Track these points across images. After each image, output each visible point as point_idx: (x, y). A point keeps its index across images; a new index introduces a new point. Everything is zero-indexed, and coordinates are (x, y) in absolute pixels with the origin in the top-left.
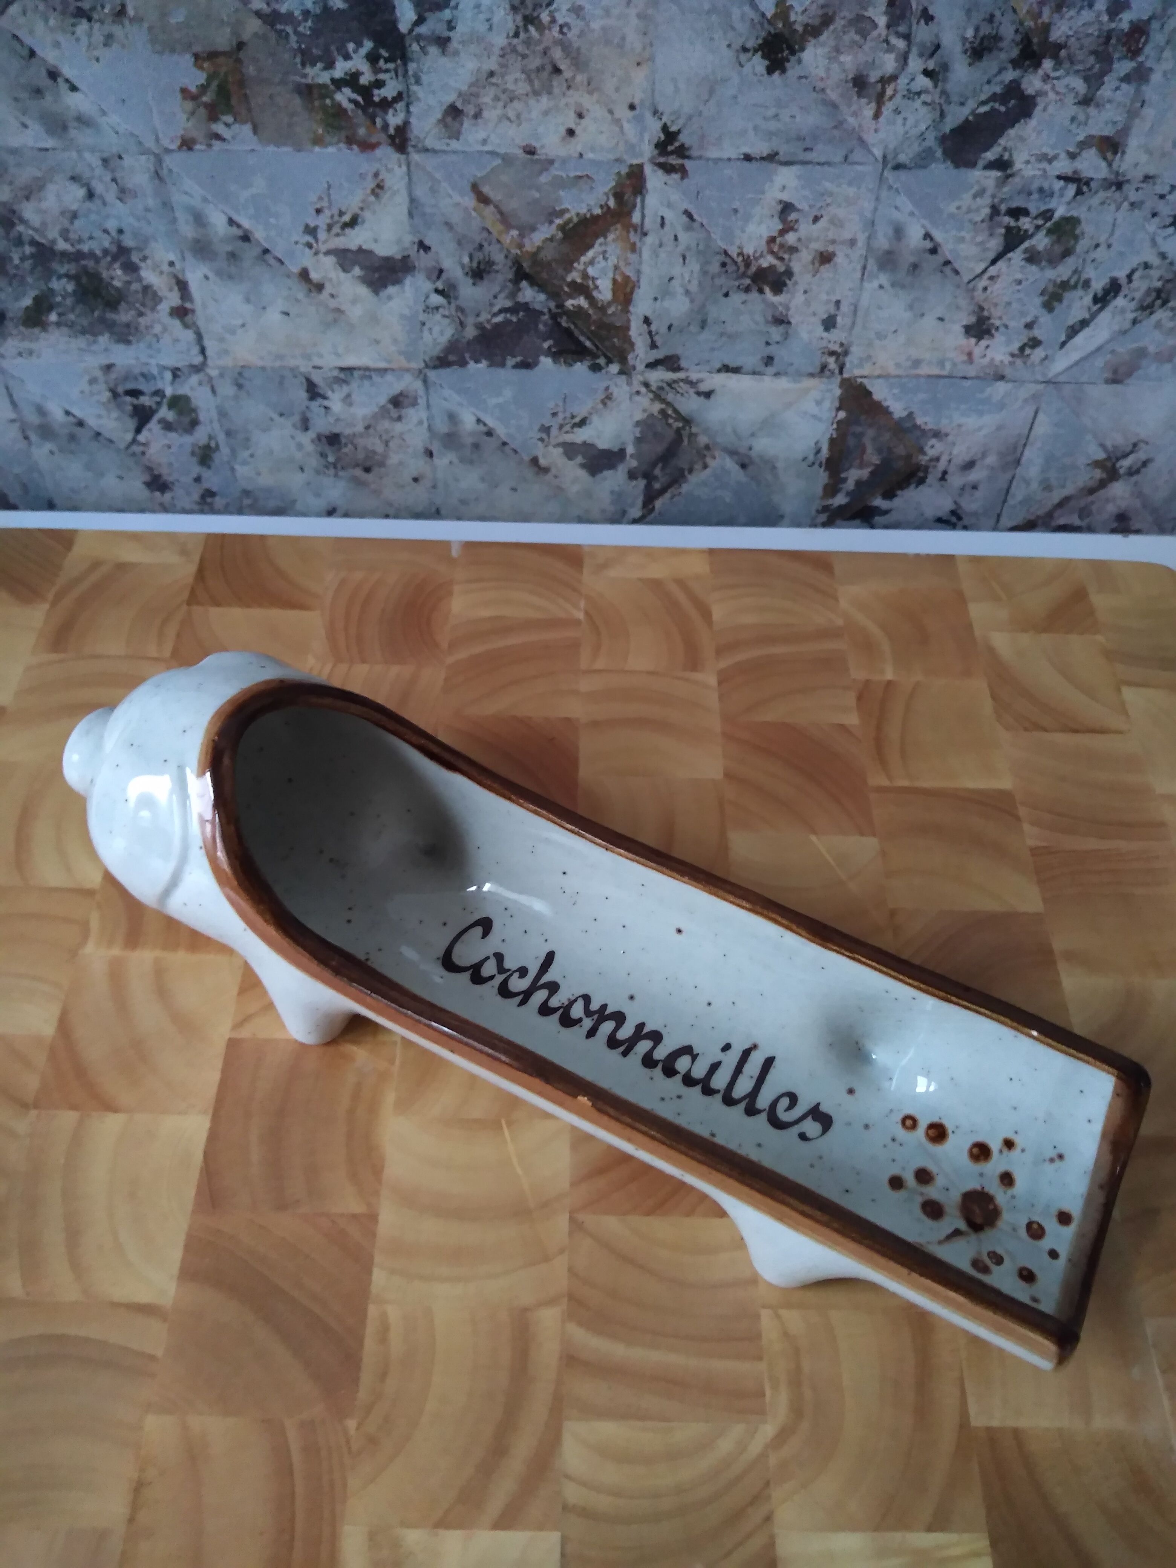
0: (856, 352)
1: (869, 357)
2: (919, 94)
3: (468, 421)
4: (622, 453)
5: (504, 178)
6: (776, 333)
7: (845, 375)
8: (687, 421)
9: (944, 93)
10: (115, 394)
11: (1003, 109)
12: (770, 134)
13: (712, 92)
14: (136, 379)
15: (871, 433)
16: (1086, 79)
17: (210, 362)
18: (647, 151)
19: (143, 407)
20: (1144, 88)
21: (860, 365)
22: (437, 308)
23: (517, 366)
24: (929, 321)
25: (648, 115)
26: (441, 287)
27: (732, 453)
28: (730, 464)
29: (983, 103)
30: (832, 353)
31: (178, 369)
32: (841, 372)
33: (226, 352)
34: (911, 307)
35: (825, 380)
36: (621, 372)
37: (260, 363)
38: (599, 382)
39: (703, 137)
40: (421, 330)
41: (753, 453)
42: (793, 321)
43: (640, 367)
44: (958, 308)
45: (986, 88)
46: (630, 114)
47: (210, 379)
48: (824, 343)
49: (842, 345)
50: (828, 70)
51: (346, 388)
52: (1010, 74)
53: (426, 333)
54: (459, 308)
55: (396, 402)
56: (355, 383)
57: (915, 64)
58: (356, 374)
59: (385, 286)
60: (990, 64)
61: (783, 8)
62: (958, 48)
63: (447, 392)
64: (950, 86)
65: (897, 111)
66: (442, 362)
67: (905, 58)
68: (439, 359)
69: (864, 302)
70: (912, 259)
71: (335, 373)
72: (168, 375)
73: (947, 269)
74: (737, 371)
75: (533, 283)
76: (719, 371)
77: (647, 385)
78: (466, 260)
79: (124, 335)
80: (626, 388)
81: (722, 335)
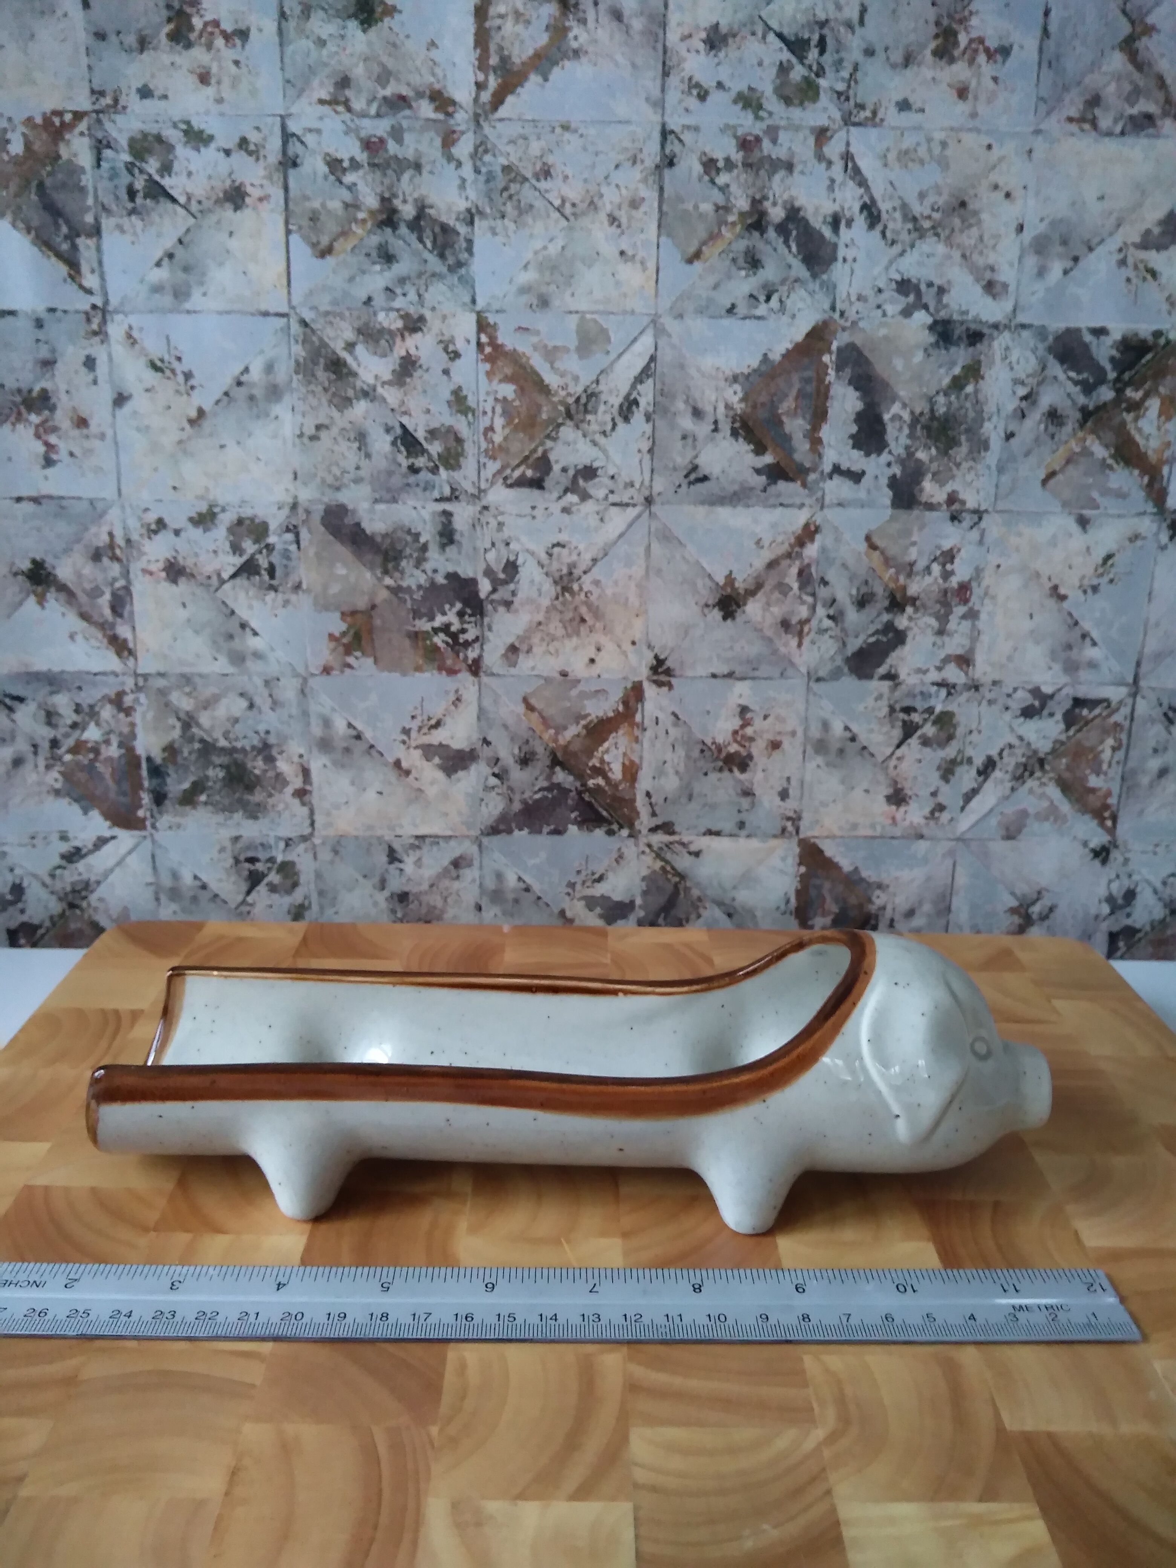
0: (807, 817)
1: (818, 822)
2: (826, 630)
3: (511, 880)
4: (632, 902)
5: (546, 693)
6: (745, 803)
7: (801, 836)
8: (682, 877)
9: (842, 630)
10: (237, 861)
11: (885, 639)
12: (728, 660)
13: (686, 632)
14: (256, 848)
15: (827, 885)
16: (937, 618)
17: (316, 833)
18: (643, 673)
19: (257, 871)
20: (977, 623)
21: (811, 828)
22: (493, 788)
23: (551, 833)
24: (859, 793)
25: (645, 648)
26: (497, 772)
27: (719, 904)
28: (718, 913)
29: (871, 635)
30: (790, 819)
31: (290, 839)
32: (797, 833)
33: (331, 824)
34: (843, 782)
35: (787, 840)
36: (630, 836)
37: (355, 833)
38: (613, 843)
39: (682, 663)
40: (480, 806)
41: (736, 904)
42: (757, 793)
43: (645, 831)
44: (878, 781)
45: (871, 625)
46: (632, 647)
47: (314, 847)
48: (782, 811)
49: (796, 812)
50: (763, 617)
51: (418, 853)
52: (886, 617)
53: (483, 808)
54: (510, 788)
55: (456, 864)
56: (426, 848)
57: (821, 611)
58: (428, 840)
59: (456, 771)
60: (871, 611)
61: (730, 579)
62: (848, 601)
63: (497, 855)
64: (846, 625)
65: (813, 642)
66: (494, 830)
67: (813, 608)
68: (492, 827)
69: (807, 779)
70: (838, 746)
71: (411, 840)
72: (282, 845)
73: (865, 753)
74: (718, 834)
75: (564, 768)
76: (705, 834)
77: (650, 846)
78: (516, 751)
79: (254, 812)
80: (634, 849)
81: (705, 805)
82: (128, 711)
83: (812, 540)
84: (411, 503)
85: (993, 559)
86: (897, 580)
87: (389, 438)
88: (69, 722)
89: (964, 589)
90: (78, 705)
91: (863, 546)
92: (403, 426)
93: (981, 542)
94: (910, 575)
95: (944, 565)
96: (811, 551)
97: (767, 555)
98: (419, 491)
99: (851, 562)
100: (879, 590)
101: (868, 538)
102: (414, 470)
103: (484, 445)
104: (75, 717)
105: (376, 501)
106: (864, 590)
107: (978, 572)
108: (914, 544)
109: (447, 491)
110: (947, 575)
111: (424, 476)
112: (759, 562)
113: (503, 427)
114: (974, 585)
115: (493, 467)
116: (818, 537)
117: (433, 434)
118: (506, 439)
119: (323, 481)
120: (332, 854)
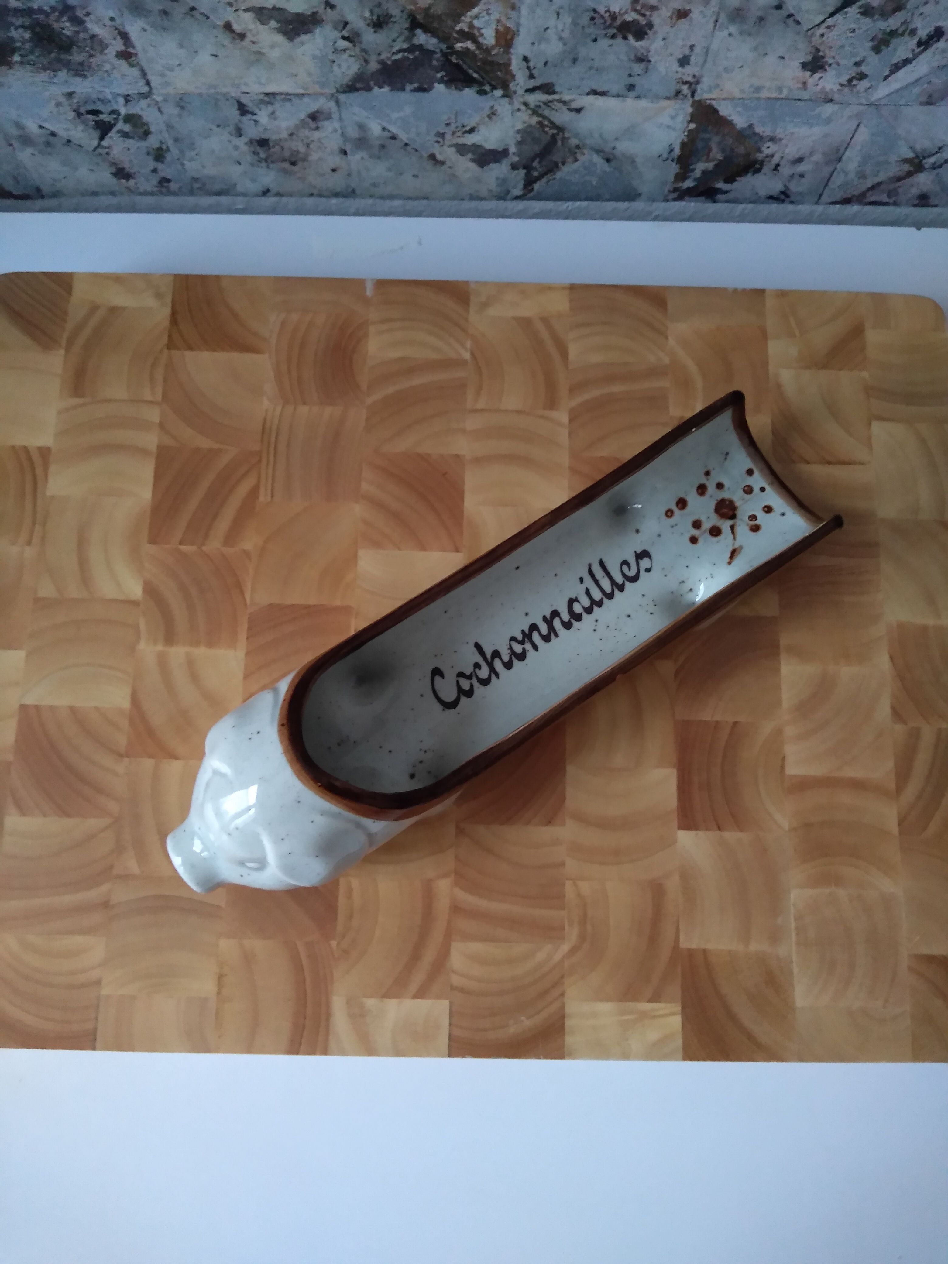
0: (706, 82)
1: (718, 86)
3: (375, 130)
4: (506, 150)
6: (637, 68)
7: (697, 98)
8: (560, 129)
10: (79, 114)
14: (94, 102)
15: (716, 139)
17: (154, 91)
19: (103, 122)
21: (710, 90)
22: (344, 50)
23: (415, 90)
24: (771, 59)
26: (346, 35)
27: (598, 151)
28: (597, 159)
30: (685, 83)
31: (128, 95)
32: (693, 95)
33: (167, 84)
34: (756, 49)
35: (680, 102)
36: (503, 96)
37: (198, 91)
38: (485, 101)
40: (332, 67)
41: (617, 151)
42: (652, 60)
43: (520, 92)
44: (797, 49)
47: (157, 103)
48: (679, 76)
49: (694, 76)
51: (270, 108)
53: (335, 68)
54: (362, 50)
55: (314, 117)
56: (277, 105)
58: (278, 97)
59: (298, 35)
63: (356, 110)
66: (351, 88)
68: (348, 86)
69: (715, 46)
70: (759, 14)
71: (261, 97)
72: (121, 101)
73: (790, 21)
74: (604, 94)
75: (426, 29)
76: (588, 94)
77: (526, 104)
78: (367, 14)
79: (81, 70)
80: (508, 107)
81: (591, 68)
120: (178, 109)
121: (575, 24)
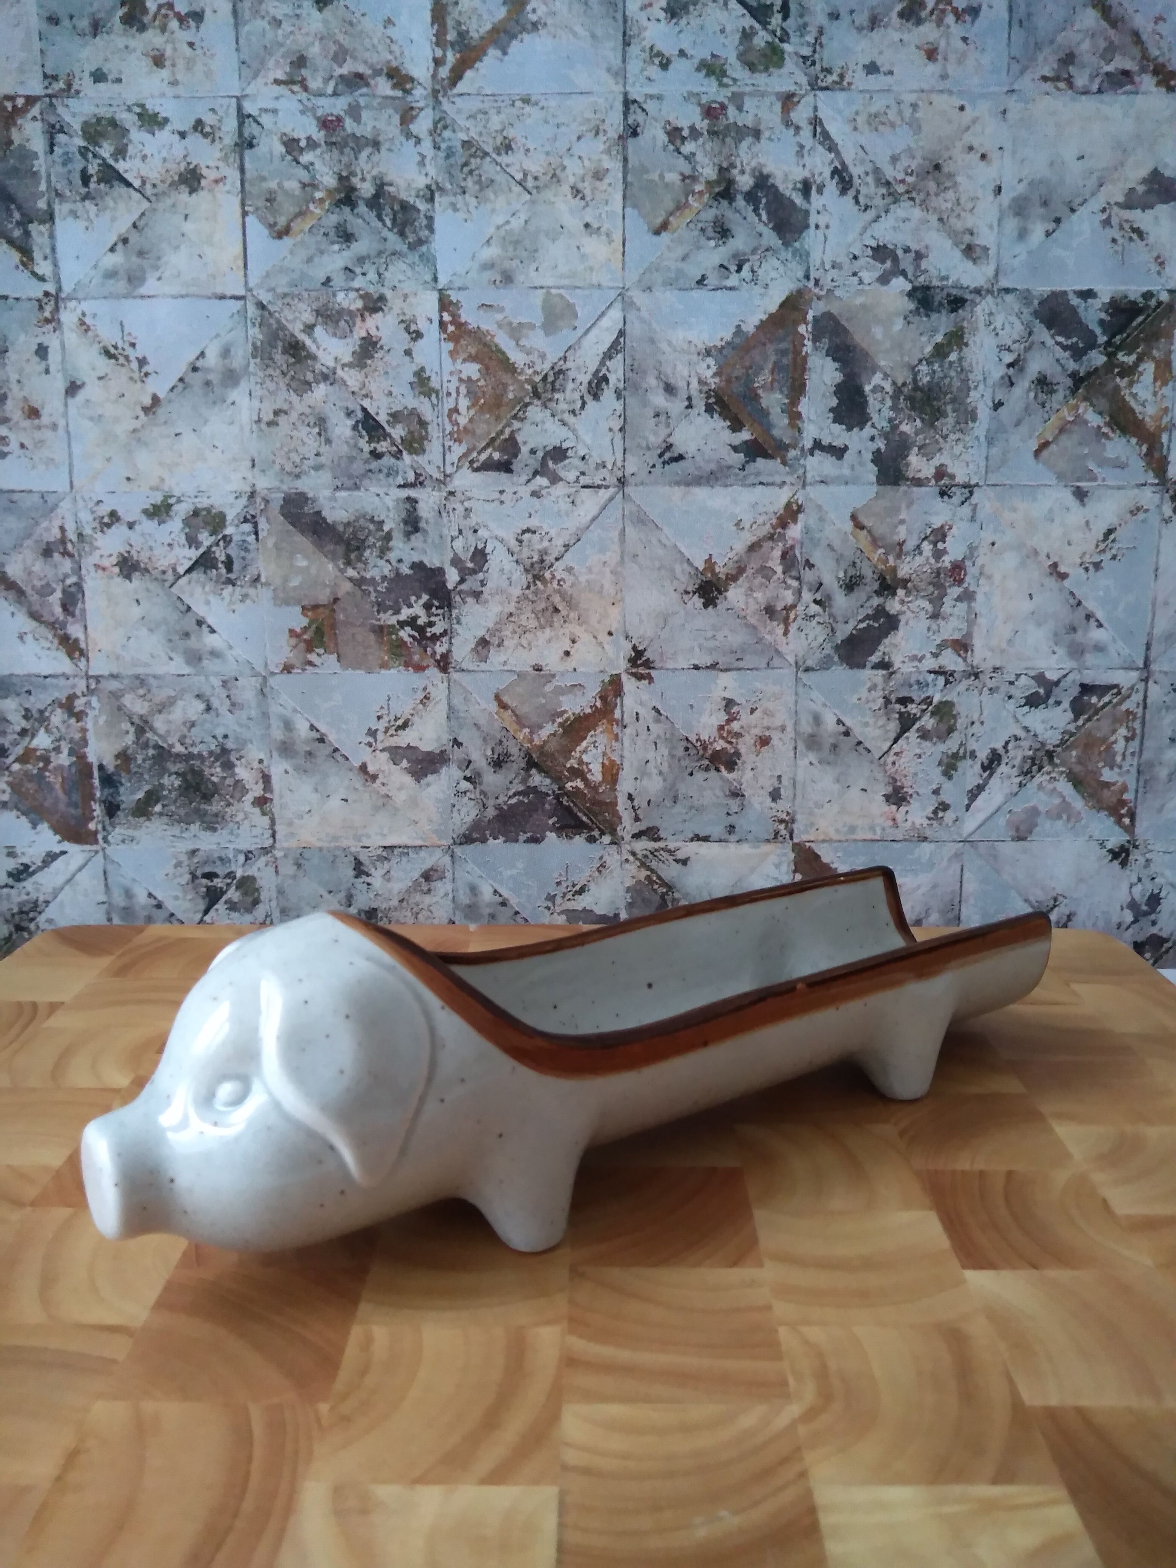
0: (801, 819)
1: (811, 825)
2: (814, 616)
3: (486, 893)
4: (617, 915)
5: (519, 690)
6: (733, 804)
7: (795, 840)
8: (669, 887)
9: (831, 615)
10: (194, 877)
11: (876, 625)
12: (711, 651)
13: (665, 621)
14: (214, 862)
16: (931, 601)
17: (277, 845)
18: (621, 666)
19: (216, 887)
20: (973, 604)
21: (806, 830)
22: (465, 792)
23: (528, 841)
24: (855, 792)
25: (622, 639)
26: (469, 775)
29: (861, 621)
30: (782, 821)
31: (250, 852)
32: (791, 837)
33: (293, 835)
34: (838, 780)
35: (780, 845)
36: (612, 843)
37: (319, 844)
38: (594, 851)
39: (662, 654)
40: (452, 811)
42: (746, 794)
43: (628, 838)
44: (875, 780)
45: (861, 610)
46: (609, 638)
47: (276, 860)
48: (774, 813)
49: (788, 813)
50: (747, 603)
51: (386, 865)
52: (876, 601)
53: (456, 814)
54: (483, 793)
55: (427, 876)
56: (395, 859)
57: (807, 596)
58: (396, 851)
59: (425, 775)
60: (860, 594)
61: (710, 563)
62: (836, 585)
63: (470, 866)
64: (834, 610)
65: (800, 630)
66: (466, 839)
67: (799, 593)
68: (464, 836)
69: (800, 778)
70: (832, 741)
71: (379, 852)
72: (242, 858)
73: (860, 748)
74: (706, 839)
75: (541, 770)
76: (692, 840)
77: (634, 854)
78: (489, 753)
79: (212, 824)
80: (617, 857)
81: (691, 808)
82: (80, 716)
83: (795, 521)
84: (374, 489)
85: (987, 536)
86: (887, 561)
87: (350, 423)
88: (18, 729)
89: (957, 570)
90: (27, 710)
91: (849, 526)
92: (364, 410)
93: (973, 519)
94: (899, 556)
95: (935, 545)
96: (794, 532)
97: (749, 538)
98: (381, 476)
99: (837, 544)
100: (867, 572)
101: (854, 517)
102: (376, 455)
103: (449, 428)
104: (24, 724)
105: (337, 488)
106: (852, 572)
107: (972, 549)
108: (902, 522)
109: (411, 477)
110: (938, 554)
111: (387, 461)
112: (741, 546)
113: (468, 408)
114: (968, 563)
115: (459, 450)
116: (801, 516)
117: (395, 417)
118: (471, 420)
119: (283, 469)
120: (295, 867)
121: (673, 756)
